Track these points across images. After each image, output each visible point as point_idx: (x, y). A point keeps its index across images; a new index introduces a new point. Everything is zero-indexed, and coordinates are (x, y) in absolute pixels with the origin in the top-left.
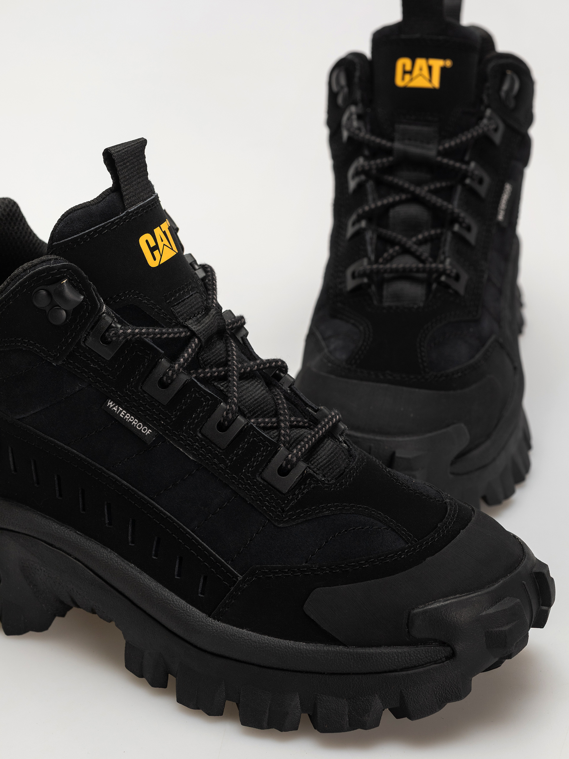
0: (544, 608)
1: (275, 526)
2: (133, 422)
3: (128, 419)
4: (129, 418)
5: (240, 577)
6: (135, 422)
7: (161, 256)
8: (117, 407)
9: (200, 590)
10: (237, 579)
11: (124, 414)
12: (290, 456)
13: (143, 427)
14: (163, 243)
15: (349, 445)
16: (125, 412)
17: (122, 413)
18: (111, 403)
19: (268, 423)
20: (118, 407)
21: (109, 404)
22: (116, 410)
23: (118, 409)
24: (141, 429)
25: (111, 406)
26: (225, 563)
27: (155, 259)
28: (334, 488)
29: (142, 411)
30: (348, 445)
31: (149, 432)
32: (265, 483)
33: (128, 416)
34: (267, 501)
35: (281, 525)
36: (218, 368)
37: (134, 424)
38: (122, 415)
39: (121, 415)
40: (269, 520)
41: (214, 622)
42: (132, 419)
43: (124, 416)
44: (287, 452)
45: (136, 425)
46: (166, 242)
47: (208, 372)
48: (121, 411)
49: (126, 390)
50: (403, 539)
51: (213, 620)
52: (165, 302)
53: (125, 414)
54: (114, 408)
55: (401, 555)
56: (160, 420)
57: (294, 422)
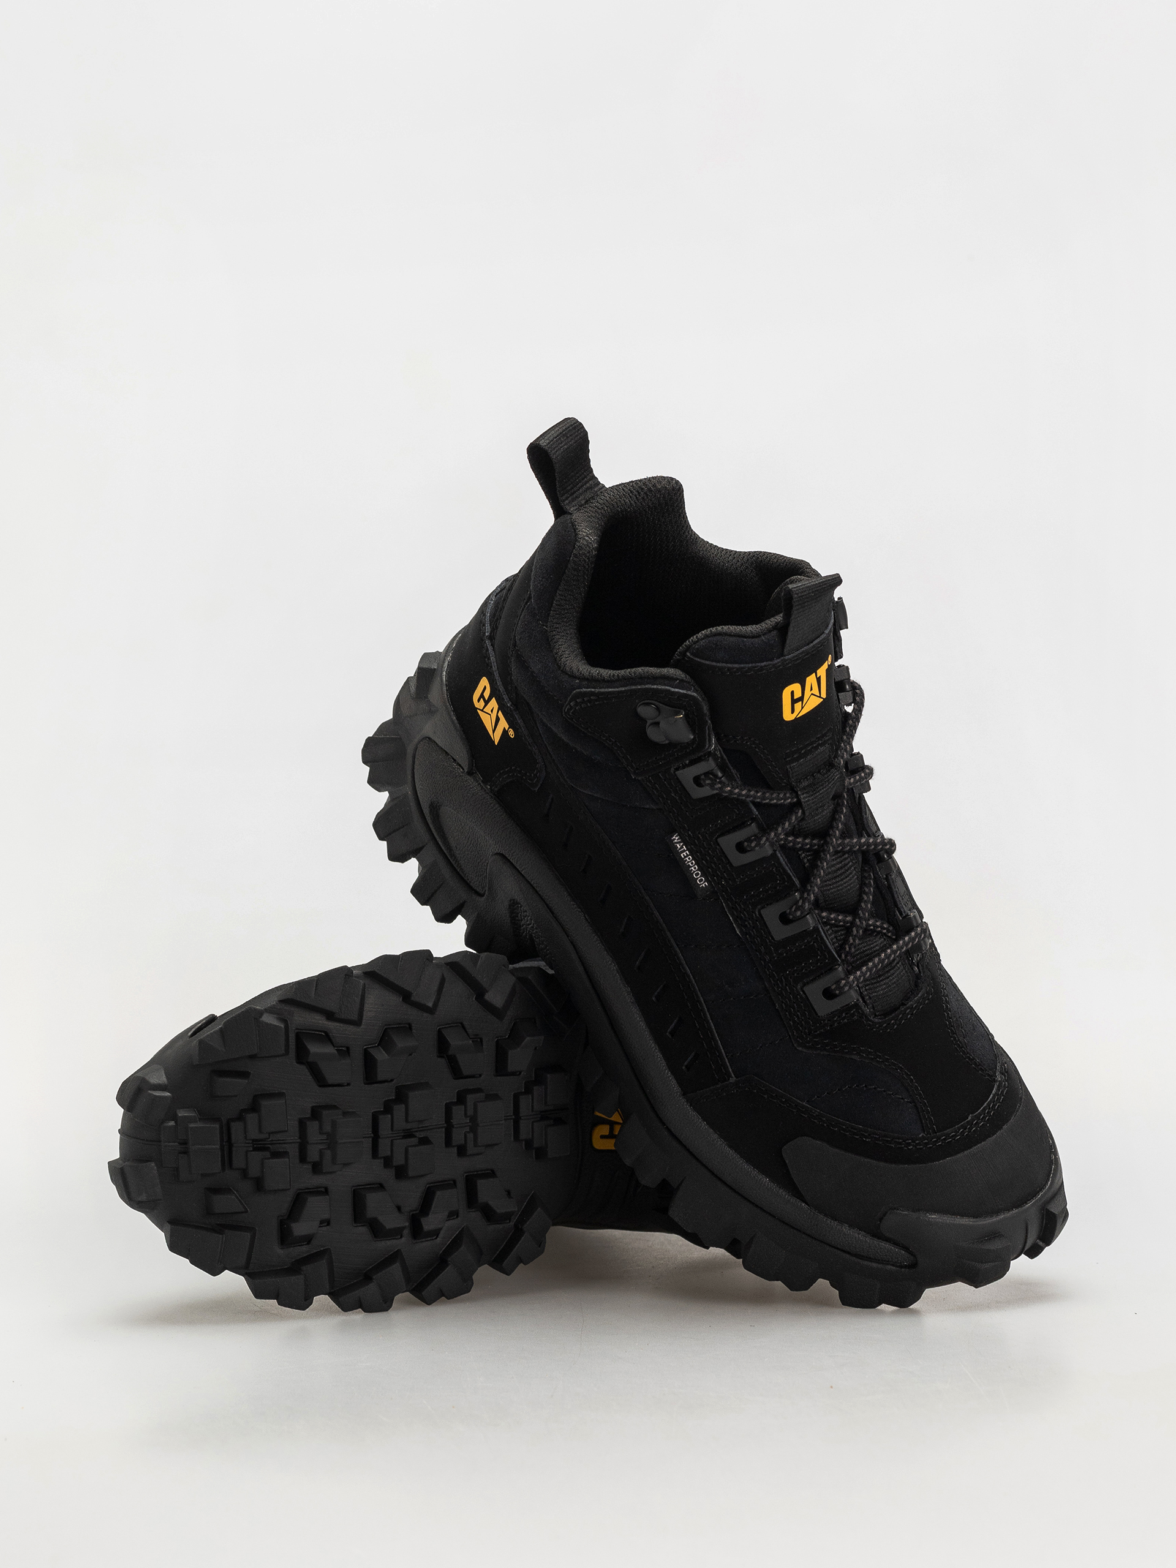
0: (1041, 1243)
1: (793, 1045)
2: (692, 867)
3: (688, 862)
4: (689, 860)
5: (733, 1079)
6: (694, 868)
7: (802, 708)
8: (681, 844)
9: (686, 1063)
10: (729, 1079)
11: (685, 854)
12: (843, 982)
13: (700, 877)
14: (812, 692)
15: (921, 971)
16: (688, 853)
17: (685, 853)
18: (677, 838)
19: (840, 921)
20: (683, 845)
21: (674, 837)
22: (679, 847)
23: (682, 847)
24: (698, 878)
25: (676, 841)
26: (724, 1055)
27: (793, 712)
28: (878, 1028)
29: (706, 861)
30: (919, 970)
31: (705, 885)
32: (804, 996)
33: (689, 859)
34: (798, 1016)
35: (800, 1049)
36: (813, 840)
37: (692, 870)
38: (684, 855)
39: (682, 855)
40: (790, 1036)
41: (686, 1105)
42: (692, 863)
43: (685, 857)
44: (843, 976)
45: (694, 872)
46: (816, 691)
47: (799, 843)
48: (684, 851)
49: (699, 833)
50: (922, 1123)
51: (685, 1103)
52: (785, 759)
53: (687, 855)
54: (678, 845)
55: (909, 1144)
56: (722, 878)
57: (871, 926)
